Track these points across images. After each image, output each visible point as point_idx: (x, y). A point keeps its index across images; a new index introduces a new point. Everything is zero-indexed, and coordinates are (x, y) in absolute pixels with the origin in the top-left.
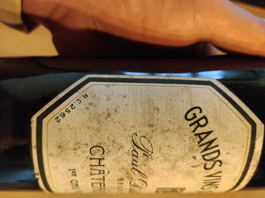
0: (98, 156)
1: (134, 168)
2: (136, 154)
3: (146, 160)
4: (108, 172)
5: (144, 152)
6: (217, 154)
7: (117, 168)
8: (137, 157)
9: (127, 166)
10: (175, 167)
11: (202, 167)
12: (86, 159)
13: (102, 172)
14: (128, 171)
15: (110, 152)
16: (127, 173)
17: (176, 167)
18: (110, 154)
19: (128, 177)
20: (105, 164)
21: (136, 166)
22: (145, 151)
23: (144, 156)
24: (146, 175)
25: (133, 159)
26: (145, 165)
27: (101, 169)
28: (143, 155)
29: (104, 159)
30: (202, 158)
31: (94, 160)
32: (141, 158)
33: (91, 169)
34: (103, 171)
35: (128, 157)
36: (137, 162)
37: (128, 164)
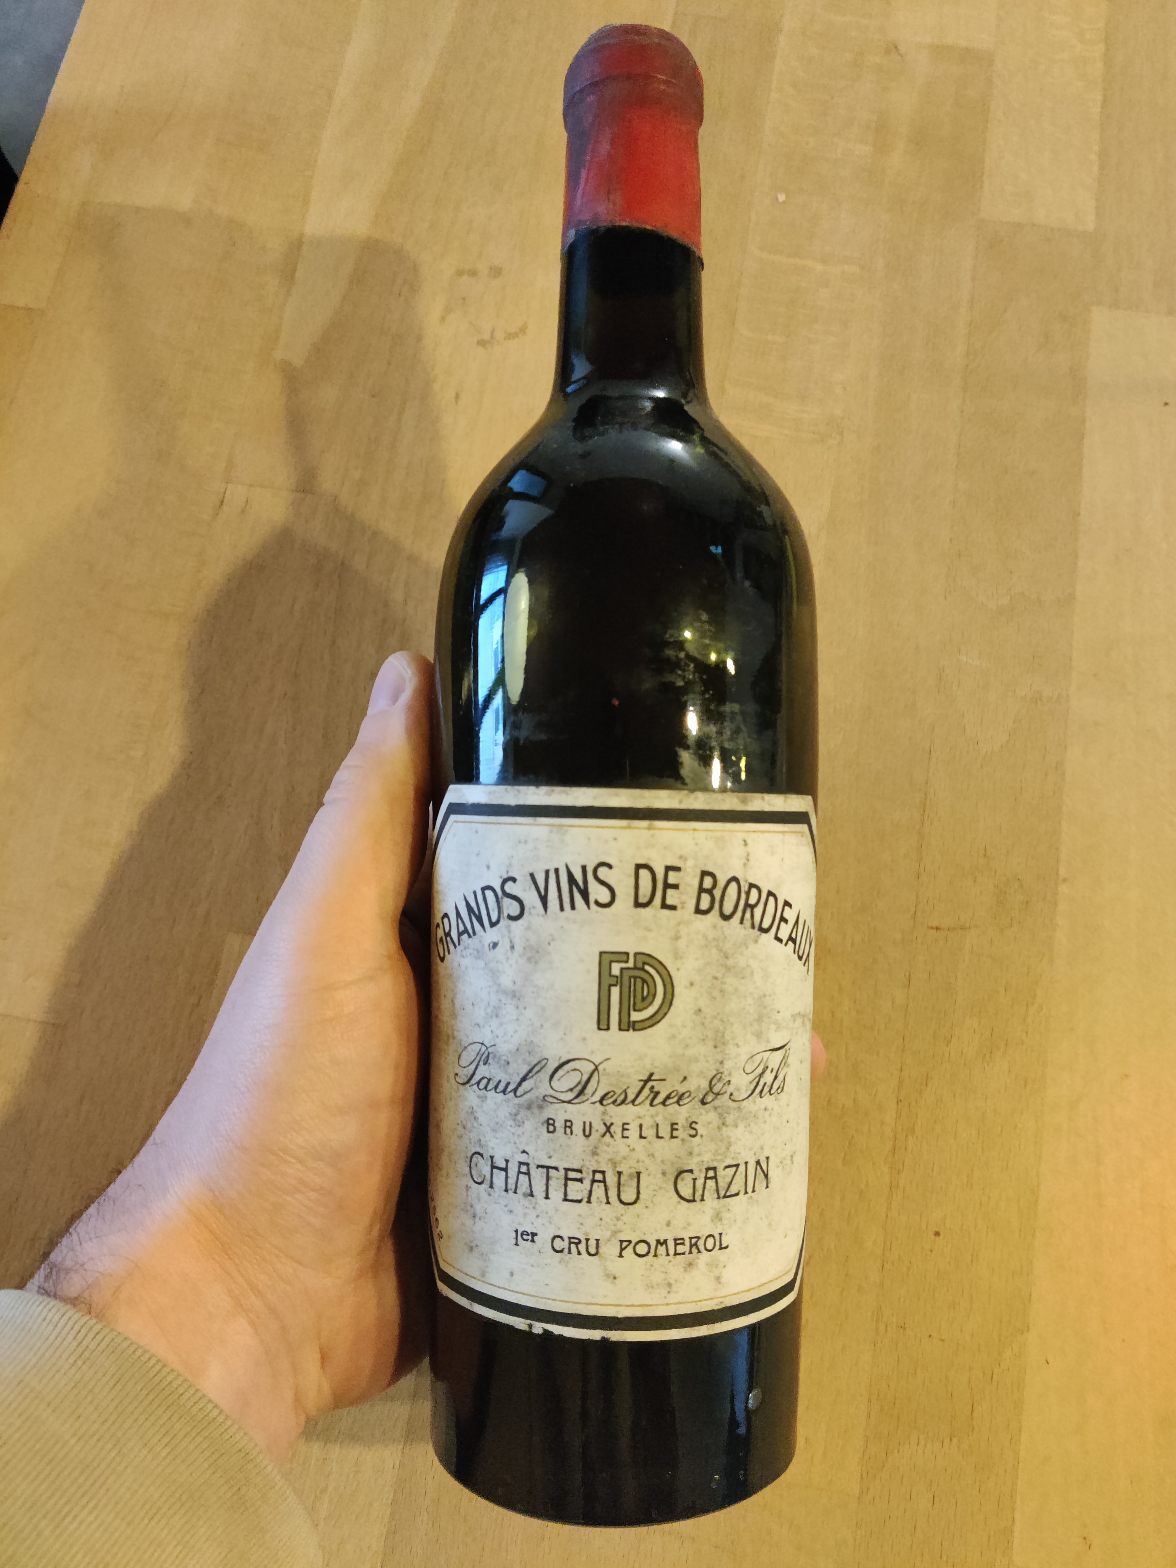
0: (486, 1170)
1: (515, 1090)
2: (484, 1082)
3: (496, 1060)
4: (524, 1154)
5: (481, 1063)
6: (489, 893)
7: (513, 1130)
8: (489, 1080)
9: (508, 1107)
10: (514, 992)
11: (514, 924)
12: (491, 1197)
13: (524, 1169)
14: (523, 1105)
15: (480, 1140)
16: (529, 1107)
17: (514, 988)
18: (483, 1142)
19: (540, 1107)
20: (502, 1157)
21: (508, 1084)
22: (479, 1061)
23: (488, 1063)
24: (535, 1062)
25: (494, 1090)
26: (508, 1063)
27: (517, 1170)
28: (487, 1066)
29: (492, 1157)
30: (495, 928)
31: (495, 1180)
32: (493, 1071)
33: (515, 1192)
34: (522, 1166)
35: (489, 1101)
36: (500, 1081)
37: (504, 1103)
